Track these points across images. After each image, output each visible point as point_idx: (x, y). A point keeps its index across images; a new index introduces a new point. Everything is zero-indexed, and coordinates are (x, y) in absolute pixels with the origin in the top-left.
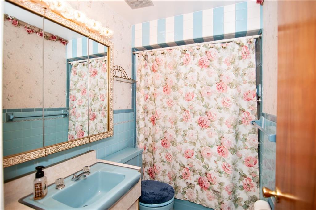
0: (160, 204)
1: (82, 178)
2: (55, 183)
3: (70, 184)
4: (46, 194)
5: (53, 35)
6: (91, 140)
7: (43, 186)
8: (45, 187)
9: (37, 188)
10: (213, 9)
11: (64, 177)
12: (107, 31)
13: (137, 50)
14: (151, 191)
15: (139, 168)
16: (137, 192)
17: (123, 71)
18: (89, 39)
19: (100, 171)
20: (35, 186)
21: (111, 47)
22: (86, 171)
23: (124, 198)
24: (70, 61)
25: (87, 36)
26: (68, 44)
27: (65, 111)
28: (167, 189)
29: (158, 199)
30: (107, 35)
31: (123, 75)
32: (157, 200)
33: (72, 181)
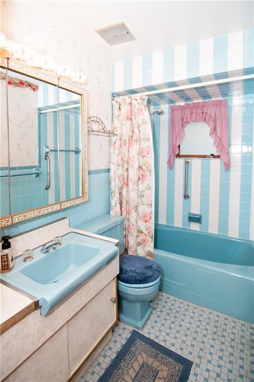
0: (141, 285)
1: (51, 250)
2: (22, 255)
3: (38, 256)
4: (13, 267)
5: (22, 81)
6: (63, 207)
7: (10, 258)
8: (12, 259)
9: (3, 260)
10: (213, 39)
11: (32, 249)
12: (80, 76)
13: (119, 95)
14: (132, 269)
15: (116, 241)
16: (114, 269)
17: (101, 122)
18: (59, 88)
19: (72, 243)
20: (2, 258)
21: (85, 95)
22: (57, 242)
23: (98, 275)
24: (41, 111)
25: (56, 86)
26: (38, 90)
27: (36, 169)
28: (151, 267)
29: (140, 279)
30: (80, 81)
31: (101, 127)
32: (138, 280)
33: (41, 252)
